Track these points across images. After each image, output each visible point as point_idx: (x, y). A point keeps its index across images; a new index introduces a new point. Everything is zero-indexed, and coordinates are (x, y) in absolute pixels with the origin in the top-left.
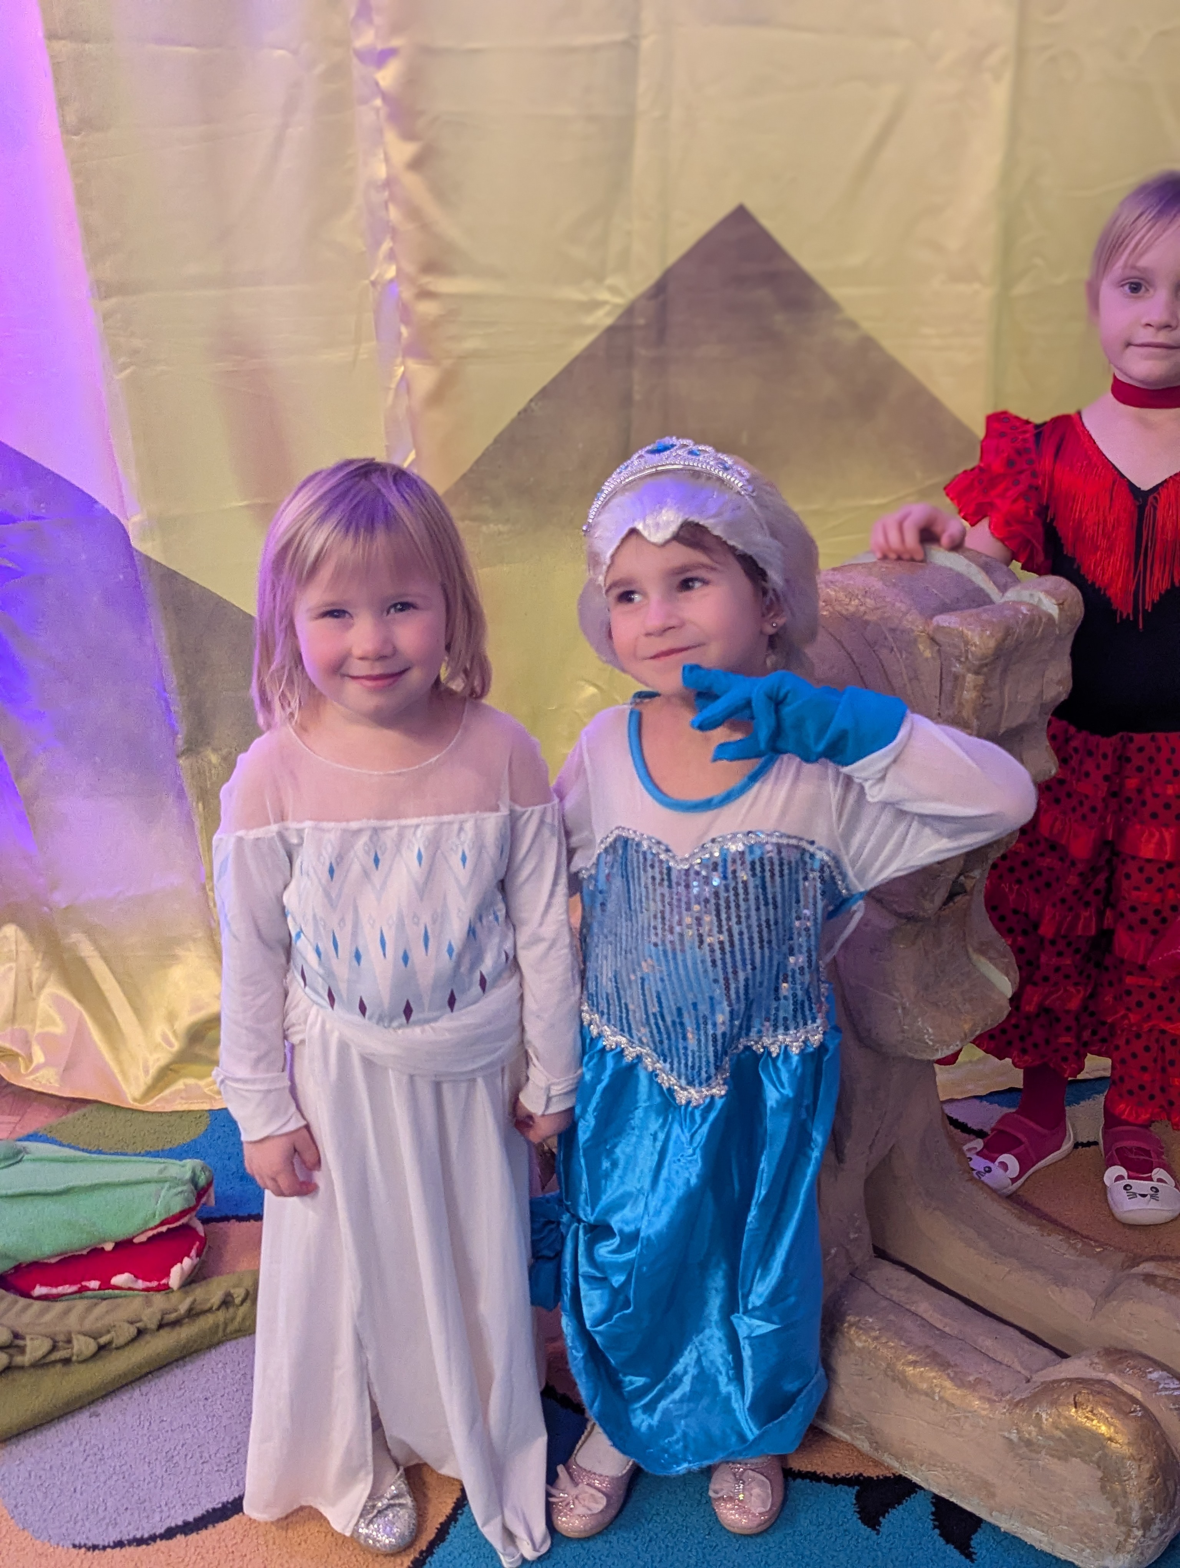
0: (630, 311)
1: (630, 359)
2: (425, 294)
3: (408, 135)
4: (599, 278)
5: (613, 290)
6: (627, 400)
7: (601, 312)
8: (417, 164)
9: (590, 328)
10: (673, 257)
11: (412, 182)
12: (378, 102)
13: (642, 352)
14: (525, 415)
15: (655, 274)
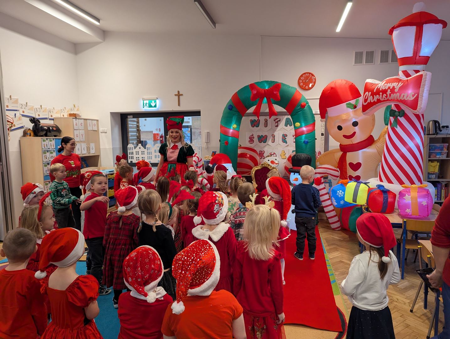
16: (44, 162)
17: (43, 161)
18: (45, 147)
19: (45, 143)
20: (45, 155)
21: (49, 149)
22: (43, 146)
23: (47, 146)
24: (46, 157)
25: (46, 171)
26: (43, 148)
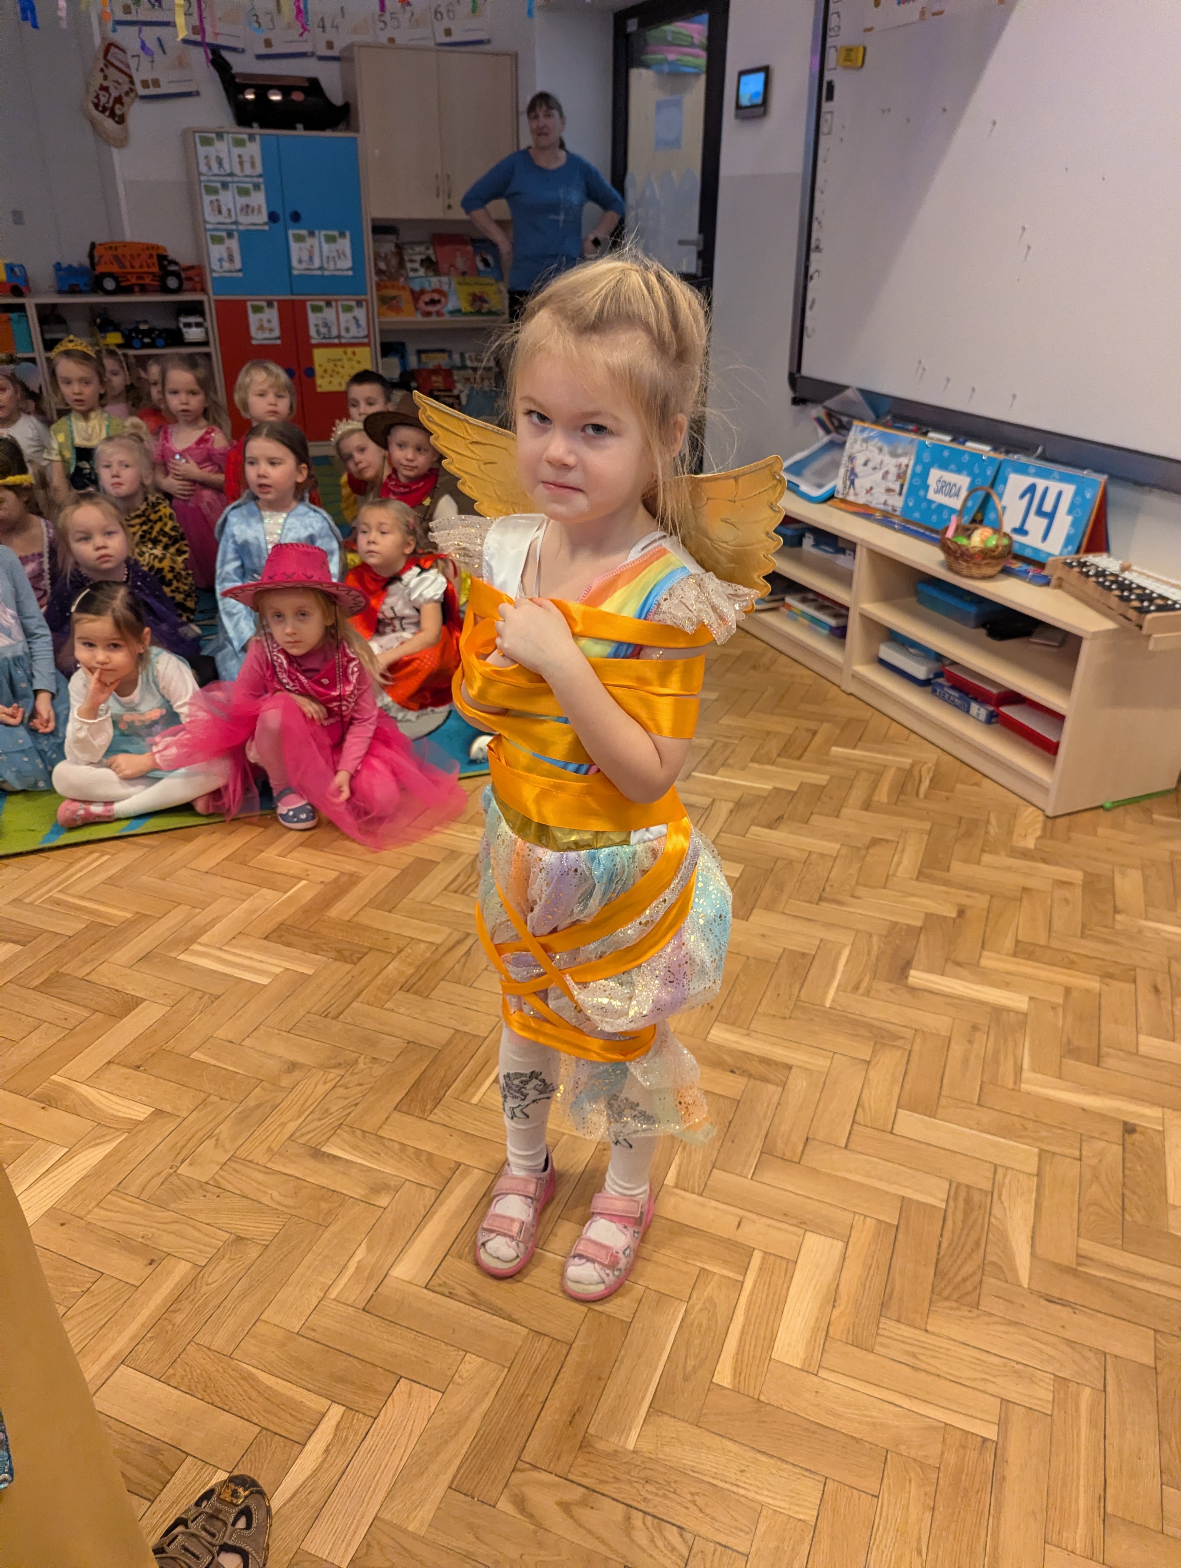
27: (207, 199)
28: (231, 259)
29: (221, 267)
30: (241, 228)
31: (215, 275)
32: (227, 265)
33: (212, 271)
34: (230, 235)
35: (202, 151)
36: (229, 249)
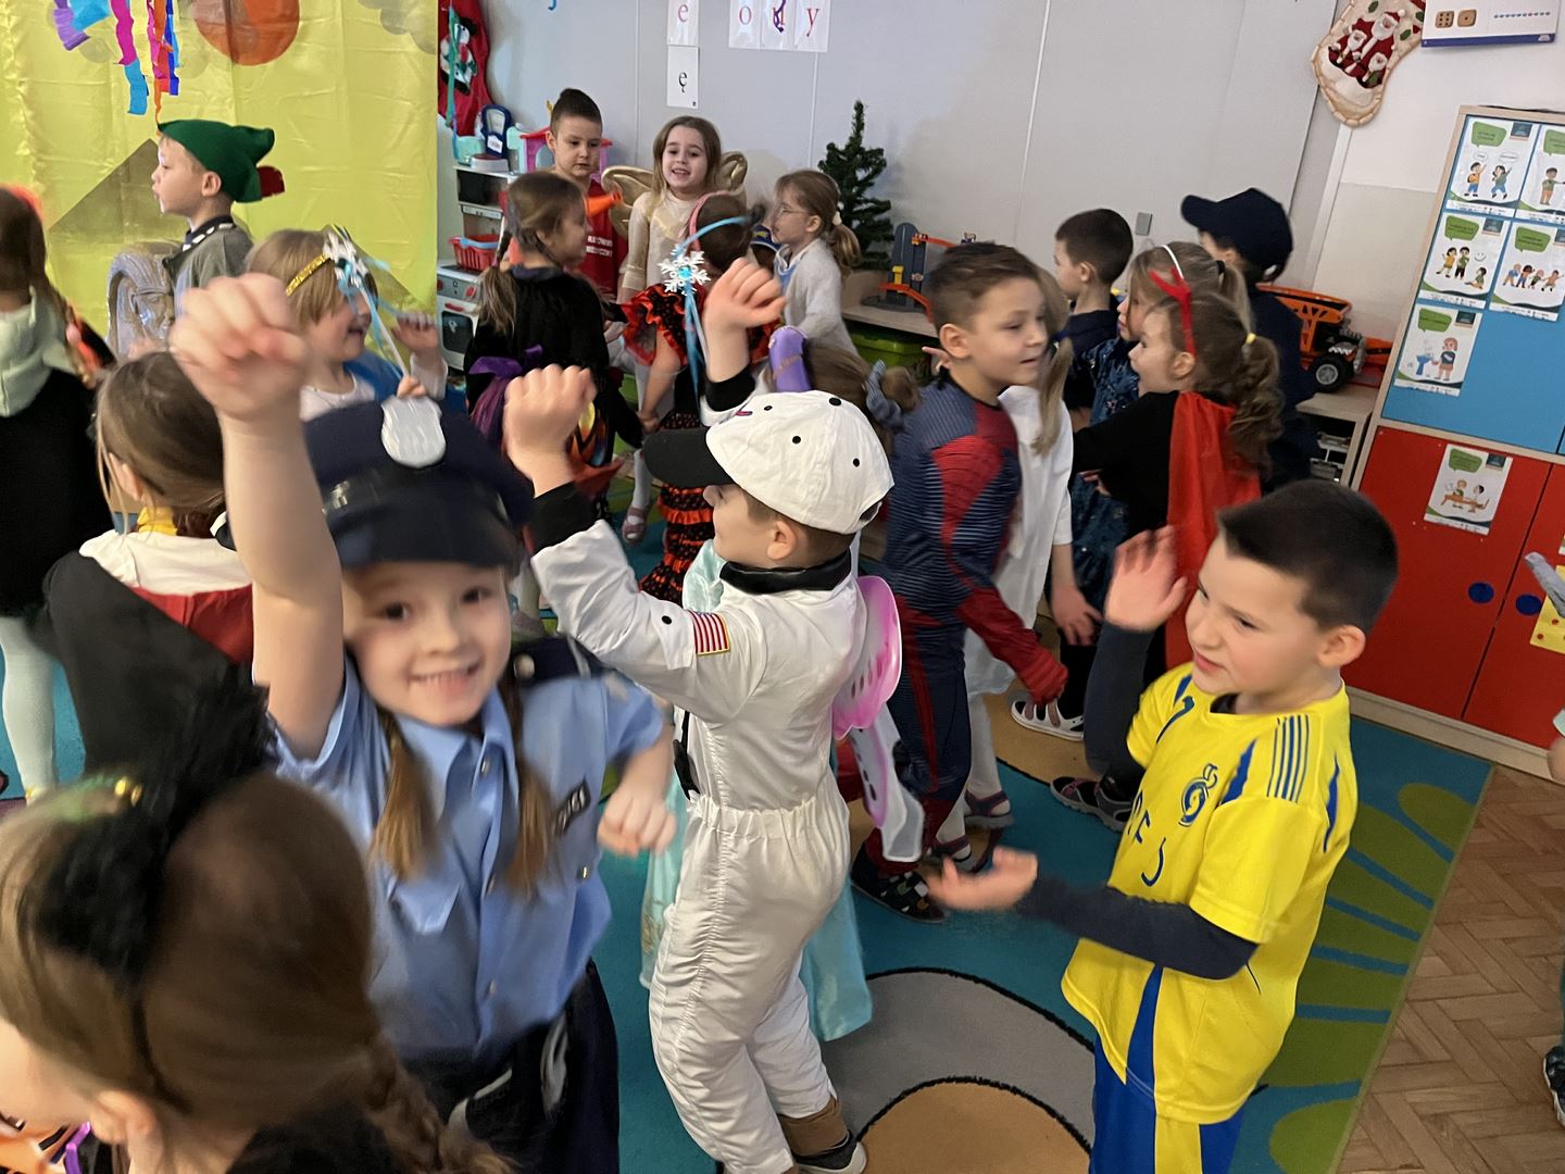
0: (117, 170)
1: (119, 186)
2: (40, 160)
3: (30, 108)
4: (105, 159)
5: (110, 163)
6: (119, 200)
7: (105, 170)
8: (33, 118)
9: (103, 175)
10: (130, 154)
11: (32, 122)
12: (20, 97)
13: (122, 184)
14: (82, 201)
15: (124, 159)
16: (1423, 294)
17: (1422, 285)
18: (1474, 187)
19: (1491, 156)
20: (1459, 243)
21: (1515, 205)
22: (1462, 171)
23: (1500, 183)
24: (1463, 260)
25: (1423, 360)
26: (1459, 187)
27: (1443, 242)
28: (1448, 360)
29: (1420, 372)
30: (1494, 306)
31: (1398, 383)
32: (1431, 371)
33: (1397, 374)
34: (1466, 316)
35: (1470, 152)
36: (1452, 342)
